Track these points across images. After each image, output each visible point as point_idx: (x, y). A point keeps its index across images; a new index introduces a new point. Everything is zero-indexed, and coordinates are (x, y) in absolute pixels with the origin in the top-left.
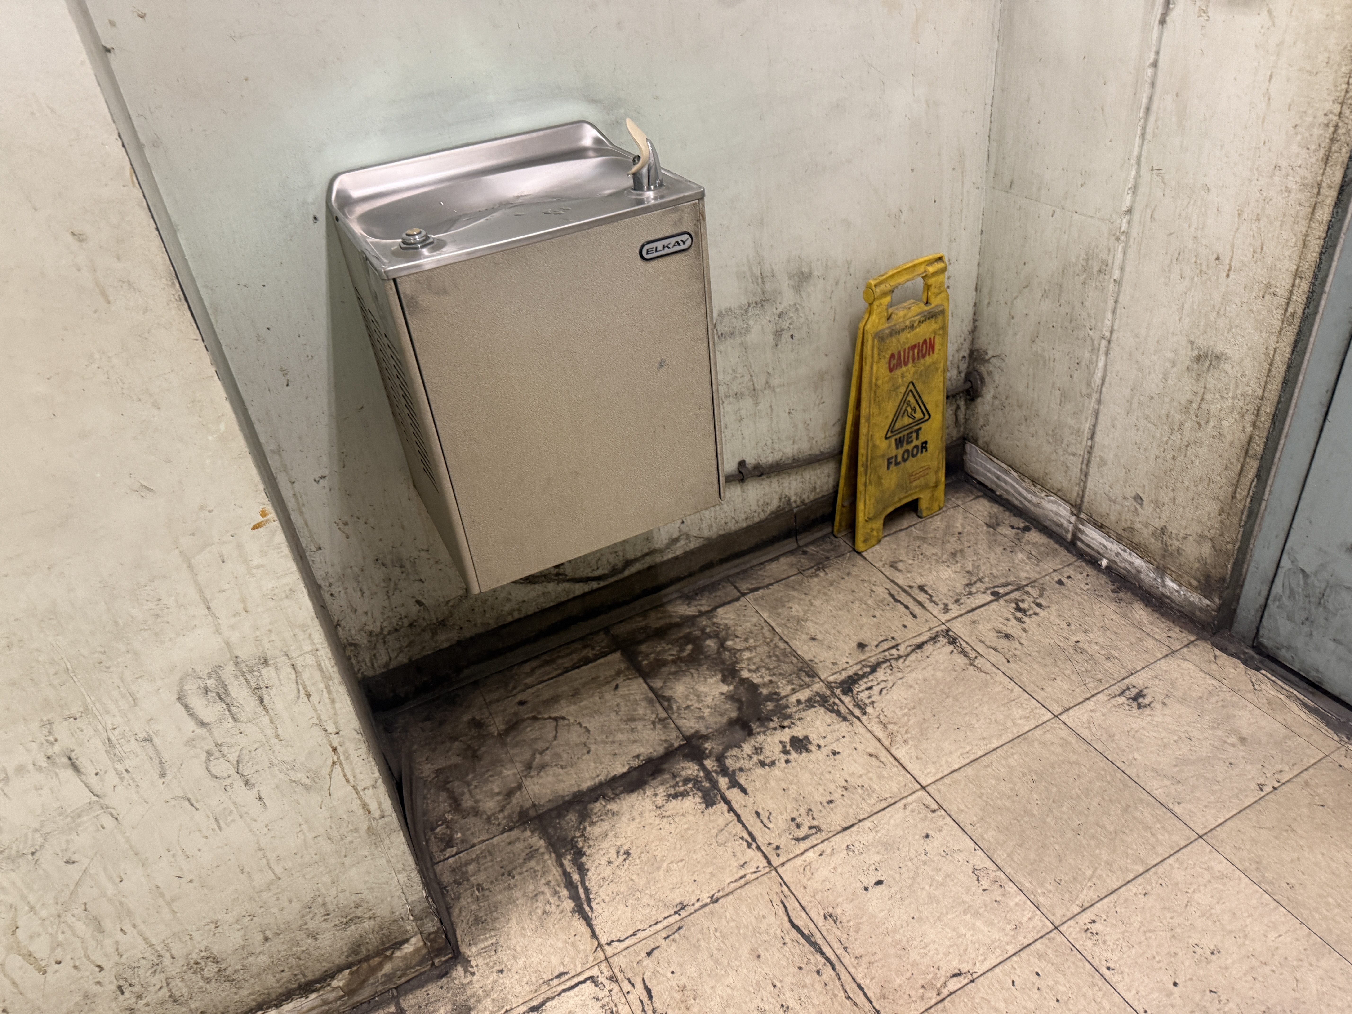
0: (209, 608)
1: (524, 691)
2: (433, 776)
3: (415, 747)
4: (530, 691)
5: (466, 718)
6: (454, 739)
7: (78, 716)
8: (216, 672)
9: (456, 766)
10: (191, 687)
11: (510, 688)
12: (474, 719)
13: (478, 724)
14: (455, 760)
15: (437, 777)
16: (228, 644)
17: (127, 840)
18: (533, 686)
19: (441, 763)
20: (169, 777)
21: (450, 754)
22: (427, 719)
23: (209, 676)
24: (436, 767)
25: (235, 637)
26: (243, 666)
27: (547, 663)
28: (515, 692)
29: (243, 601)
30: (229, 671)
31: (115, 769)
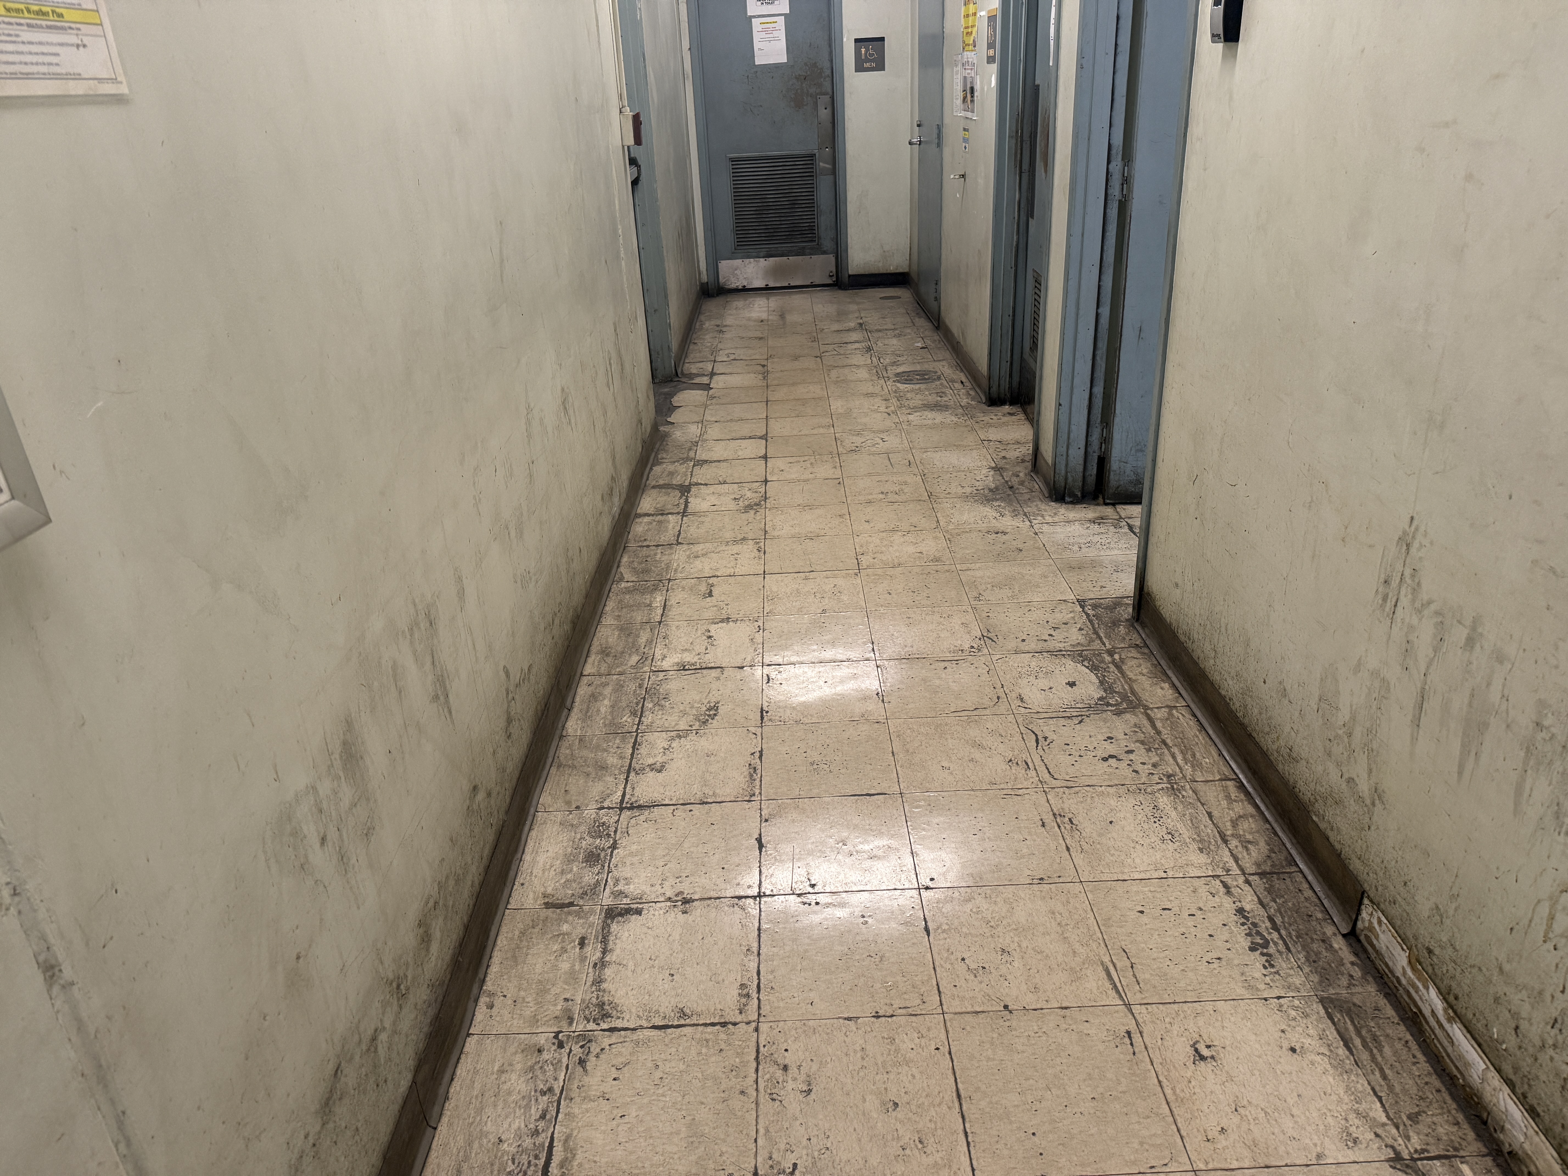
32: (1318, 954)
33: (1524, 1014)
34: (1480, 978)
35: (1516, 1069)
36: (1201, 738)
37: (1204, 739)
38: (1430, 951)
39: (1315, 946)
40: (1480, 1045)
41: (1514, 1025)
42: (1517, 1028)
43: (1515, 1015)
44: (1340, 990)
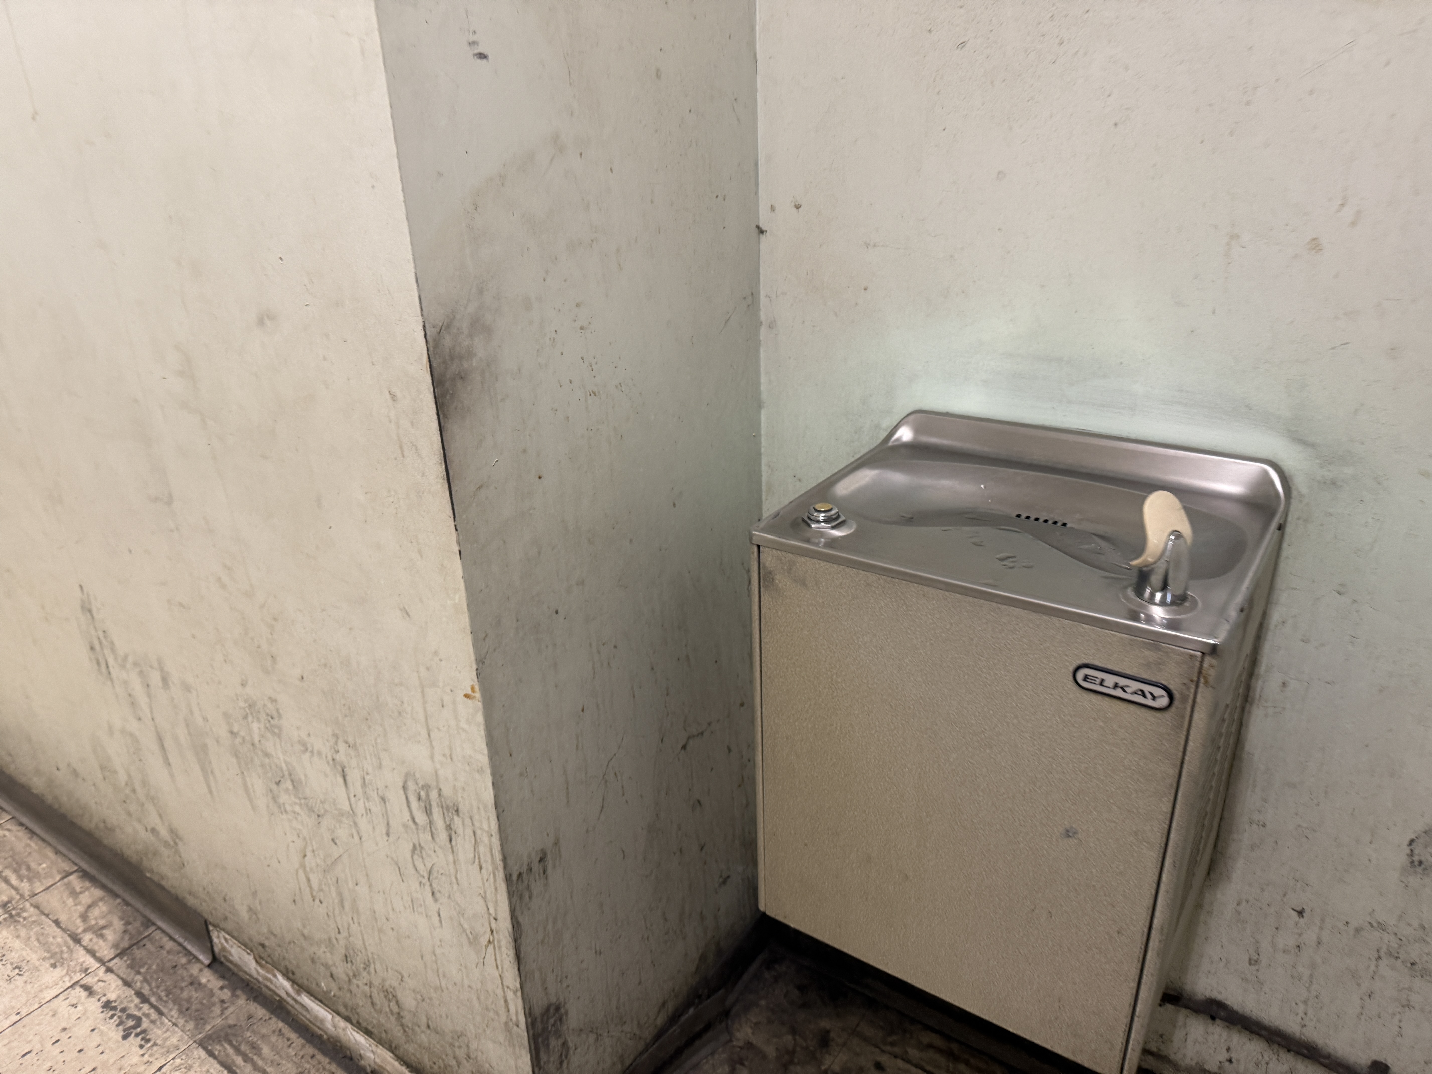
0: (429, 735)
1: (896, 1057)
2: (741, 1044)
3: (763, 1002)
4: (900, 1063)
5: (825, 1024)
6: (793, 1031)
7: (351, 746)
8: (427, 787)
9: (764, 1057)
10: (411, 785)
11: (890, 1039)
12: (828, 1032)
13: (824, 1041)
14: (771, 1051)
15: (741, 1048)
16: (436, 772)
17: (364, 859)
18: (908, 1062)
19: (758, 1040)
20: (391, 839)
21: (775, 1040)
22: (801, 988)
23: (423, 787)
24: (754, 1040)
25: (441, 772)
26: (443, 800)
27: (950, 1055)
28: (888, 1048)
29: (451, 749)
30: (434, 795)
31: (364, 803)
32: (189, 1000)
33: (330, 963)
34: (298, 950)
35: (346, 1006)
36: (34, 845)
37: (36, 844)
38: (263, 946)
39: (185, 995)
40: (321, 1001)
41: (329, 974)
42: (332, 976)
43: (326, 966)
44: (216, 1021)
